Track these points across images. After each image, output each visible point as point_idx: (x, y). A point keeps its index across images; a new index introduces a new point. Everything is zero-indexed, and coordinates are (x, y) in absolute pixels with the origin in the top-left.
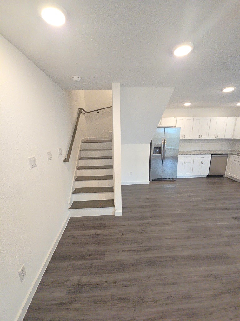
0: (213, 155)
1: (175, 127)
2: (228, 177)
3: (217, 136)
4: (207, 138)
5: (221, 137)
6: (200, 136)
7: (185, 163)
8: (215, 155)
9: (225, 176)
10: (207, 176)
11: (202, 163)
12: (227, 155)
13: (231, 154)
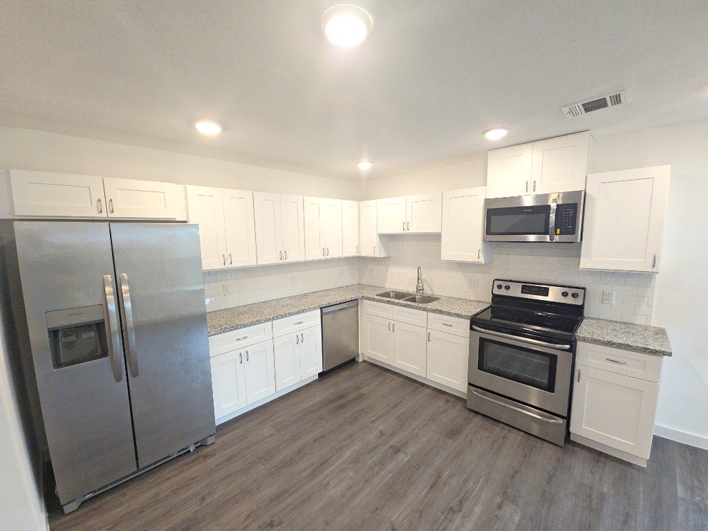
0: (324, 310)
1: (186, 222)
2: (366, 359)
3: (326, 254)
4: (301, 259)
5: (335, 253)
6: (283, 254)
7: (244, 357)
8: (330, 309)
9: (360, 360)
10: (320, 375)
11: (300, 340)
12: (354, 302)
13: (363, 298)
